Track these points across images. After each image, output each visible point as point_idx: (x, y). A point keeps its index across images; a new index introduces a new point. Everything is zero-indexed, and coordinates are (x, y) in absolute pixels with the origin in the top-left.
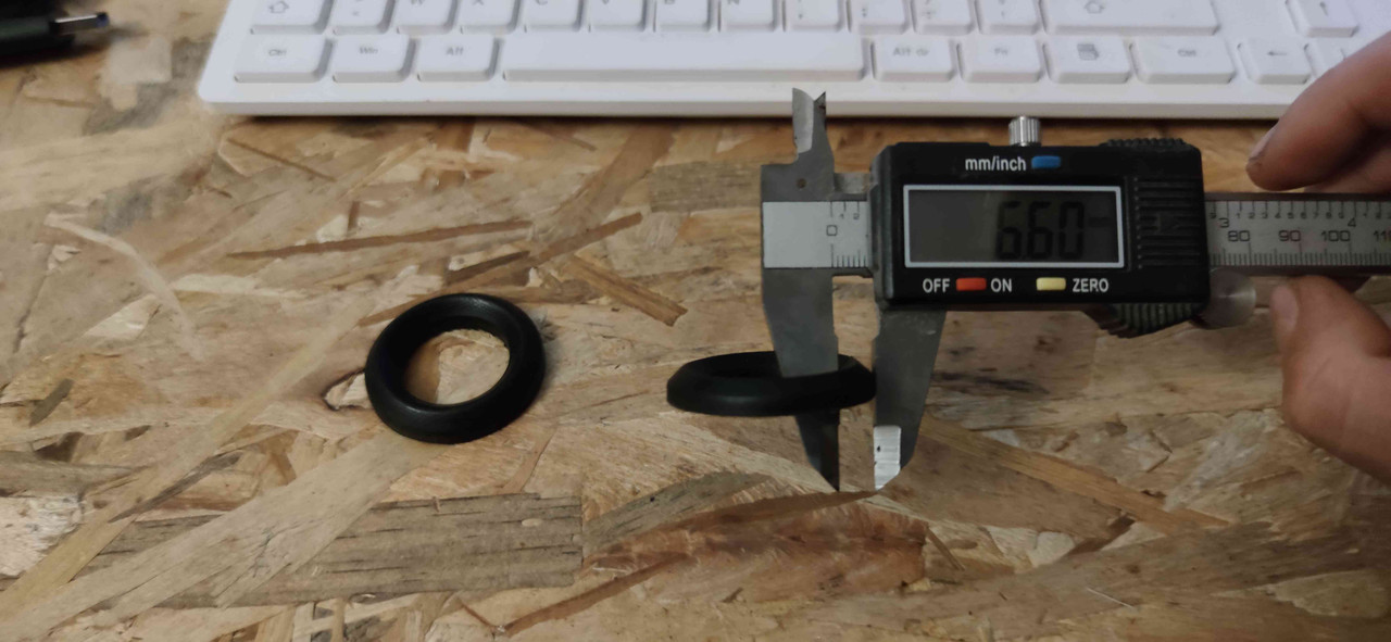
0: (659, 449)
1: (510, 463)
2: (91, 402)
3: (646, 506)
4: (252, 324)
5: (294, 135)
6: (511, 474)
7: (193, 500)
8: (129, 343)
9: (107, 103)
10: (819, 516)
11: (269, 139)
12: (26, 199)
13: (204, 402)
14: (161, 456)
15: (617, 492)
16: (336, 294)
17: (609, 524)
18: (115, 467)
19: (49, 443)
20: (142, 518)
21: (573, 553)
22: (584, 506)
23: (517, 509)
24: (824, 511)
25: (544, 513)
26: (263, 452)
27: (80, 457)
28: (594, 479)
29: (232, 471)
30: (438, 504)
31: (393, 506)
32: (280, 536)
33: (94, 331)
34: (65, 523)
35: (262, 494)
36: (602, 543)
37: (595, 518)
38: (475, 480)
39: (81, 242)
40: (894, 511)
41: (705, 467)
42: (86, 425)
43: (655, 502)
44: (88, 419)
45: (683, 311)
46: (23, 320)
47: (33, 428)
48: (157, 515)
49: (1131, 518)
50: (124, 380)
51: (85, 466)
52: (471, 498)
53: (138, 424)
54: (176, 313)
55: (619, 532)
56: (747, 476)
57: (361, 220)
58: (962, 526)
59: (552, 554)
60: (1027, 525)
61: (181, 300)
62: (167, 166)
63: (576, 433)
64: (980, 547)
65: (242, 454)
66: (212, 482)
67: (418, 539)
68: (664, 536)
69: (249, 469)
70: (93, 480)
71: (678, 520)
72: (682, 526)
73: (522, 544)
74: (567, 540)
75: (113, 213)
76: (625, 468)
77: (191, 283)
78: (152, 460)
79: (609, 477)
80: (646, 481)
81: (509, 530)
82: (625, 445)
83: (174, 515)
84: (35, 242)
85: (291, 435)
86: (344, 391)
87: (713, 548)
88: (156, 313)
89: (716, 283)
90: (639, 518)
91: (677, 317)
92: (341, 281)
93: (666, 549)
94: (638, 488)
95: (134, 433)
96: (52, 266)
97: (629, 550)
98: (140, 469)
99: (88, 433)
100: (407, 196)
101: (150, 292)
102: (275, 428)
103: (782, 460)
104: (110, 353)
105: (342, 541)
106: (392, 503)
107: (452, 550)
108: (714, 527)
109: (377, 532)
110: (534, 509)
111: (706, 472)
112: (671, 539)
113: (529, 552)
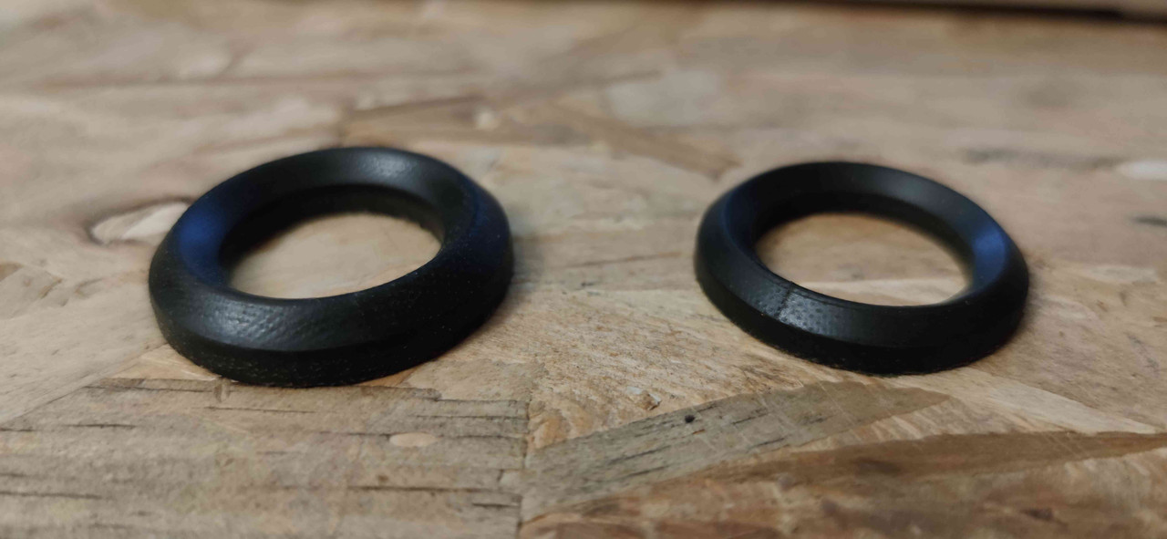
3: (675, 432)
15: (610, 401)
17: (587, 458)
21: (498, 506)
22: (535, 420)
23: (385, 414)
24: (1090, 464)
25: (441, 425)
28: (562, 376)
36: (570, 492)
37: (558, 441)
43: (696, 424)
55: (610, 474)
59: (448, 504)
68: (717, 490)
71: (753, 462)
72: (761, 473)
73: (382, 478)
74: (488, 481)
76: (628, 362)
79: (592, 373)
80: (674, 385)
81: (361, 449)
82: (630, 326)
86: (129, 223)
87: (840, 520)
90: (659, 450)
93: (724, 517)
94: (656, 398)
97: (634, 513)
106: (133, 380)
107: (222, 473)
108: (841, 479)
109: (79, 426)
110: (424, 417)
111: (807, 381)
112: (735, 497)
113: (393, 495)
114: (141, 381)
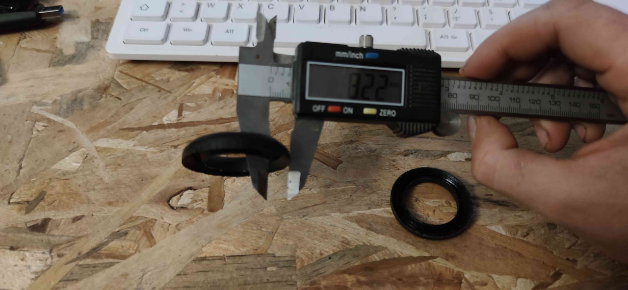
0: (332, 232)
1: (260, 238)
2: (55, 202)
3: (327, 262)
4: (133, 165)
5: (151, 69)
6: (261, 244)
7: (106, 254)
8: (73, 173)
9: (61, 51)
10: (411, 268)
11: (139, 71)
12: (22, 99)
13: (110, 204)
14: (90, 231)
15: (313, 254)
16: (173, 150)
17: (309, 270)
18: (67, 236)
19: (35, 223)
20: (81, 263)
21: (292, 285)
22: (297, 261)
23: (264, 262)
24: (413, 265)
25: (277, 264)
26: (140, 230)
27: (50, 231)
28: (302, 247)
29: (125, 239)
30: (226, 258)
31: (204, 259)
32: (149, 273)
33: (56, 166)
34: (43, 264)
35: (139, 251)
36: (306, 280)
37: (303, 267)
38: (244, 246)
39: (49, 121)
40: (447, 266)
41: (355, 242)
42: (53, 214)
43: (332, 260)
44: (54, 211)
45: (341, 162)
46: (21, 160)
47: (27, 216)
48: (89, 261)
49: (562, 272)
50: (71, 191)
51: (53, 236)
52: (242, 256)
53: (79, 214)
54: (96, 158)
55: (314, 275)
56: (376, 247)
57: (184, 113)
58: (479, 274)
59: (283, 285)
60: (511, 274)
61: (98, 151)
62: (90, 84)
63: (291, 223)
64: (489, 285)
65: (130, 231)
66: (115, 244)
67: (217, 276)
68: (336, 277)
69: (133, 239)
70: (57, 242)
71: (343, 269)
72: (345, 272)
73: (268, 280)
74: (289, 278)
75: (65, 107)
76: (316, 242)
77: (103, 143)
78: (85, 233)
79: (308, 246)
80: (326, 248)
81: (261, 272)
82: (315, 230)
83: (97, 262)
84: (27, 121)
85: (153, 221)
86: (179, 199)
87: (360, 283)
88: (86, 158)
89: (356, 148)
90: (323, 267)
91: (338, 165)
92: (175, 143)
93: (337, 284)
94: (323, 252)
95: (76, 219)
96: (35, 133)
97: (319, 284)
98: (80, 238)
99: (54, 218)
100: (206, 101)
101: (83, 147)
102: (145, 218)
103: (392, 239)
104: (65, 178)
105: (180, 276)
106: (203, 257)
107: (233, 282)
108: (361, 273)
109: (196, 272)
110: (273, 262)
111: (355, 244)
112: (340, 278)
113: (271, 284)
114: (205, 257)
